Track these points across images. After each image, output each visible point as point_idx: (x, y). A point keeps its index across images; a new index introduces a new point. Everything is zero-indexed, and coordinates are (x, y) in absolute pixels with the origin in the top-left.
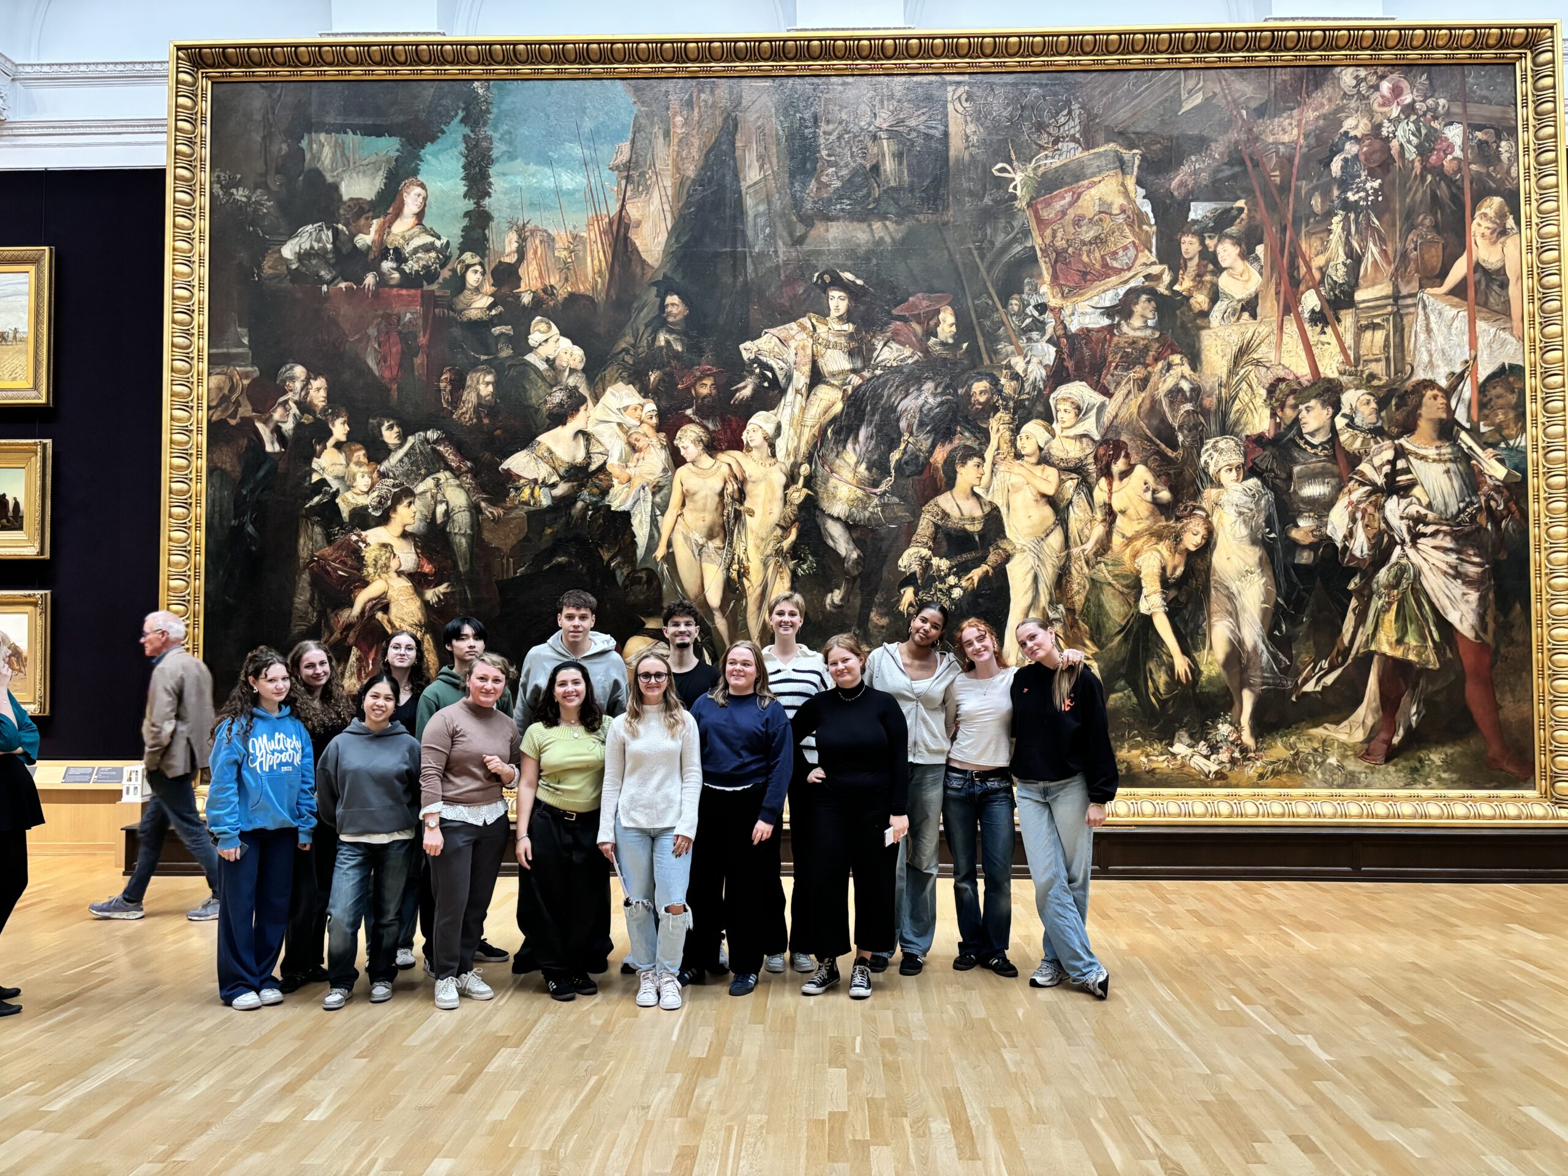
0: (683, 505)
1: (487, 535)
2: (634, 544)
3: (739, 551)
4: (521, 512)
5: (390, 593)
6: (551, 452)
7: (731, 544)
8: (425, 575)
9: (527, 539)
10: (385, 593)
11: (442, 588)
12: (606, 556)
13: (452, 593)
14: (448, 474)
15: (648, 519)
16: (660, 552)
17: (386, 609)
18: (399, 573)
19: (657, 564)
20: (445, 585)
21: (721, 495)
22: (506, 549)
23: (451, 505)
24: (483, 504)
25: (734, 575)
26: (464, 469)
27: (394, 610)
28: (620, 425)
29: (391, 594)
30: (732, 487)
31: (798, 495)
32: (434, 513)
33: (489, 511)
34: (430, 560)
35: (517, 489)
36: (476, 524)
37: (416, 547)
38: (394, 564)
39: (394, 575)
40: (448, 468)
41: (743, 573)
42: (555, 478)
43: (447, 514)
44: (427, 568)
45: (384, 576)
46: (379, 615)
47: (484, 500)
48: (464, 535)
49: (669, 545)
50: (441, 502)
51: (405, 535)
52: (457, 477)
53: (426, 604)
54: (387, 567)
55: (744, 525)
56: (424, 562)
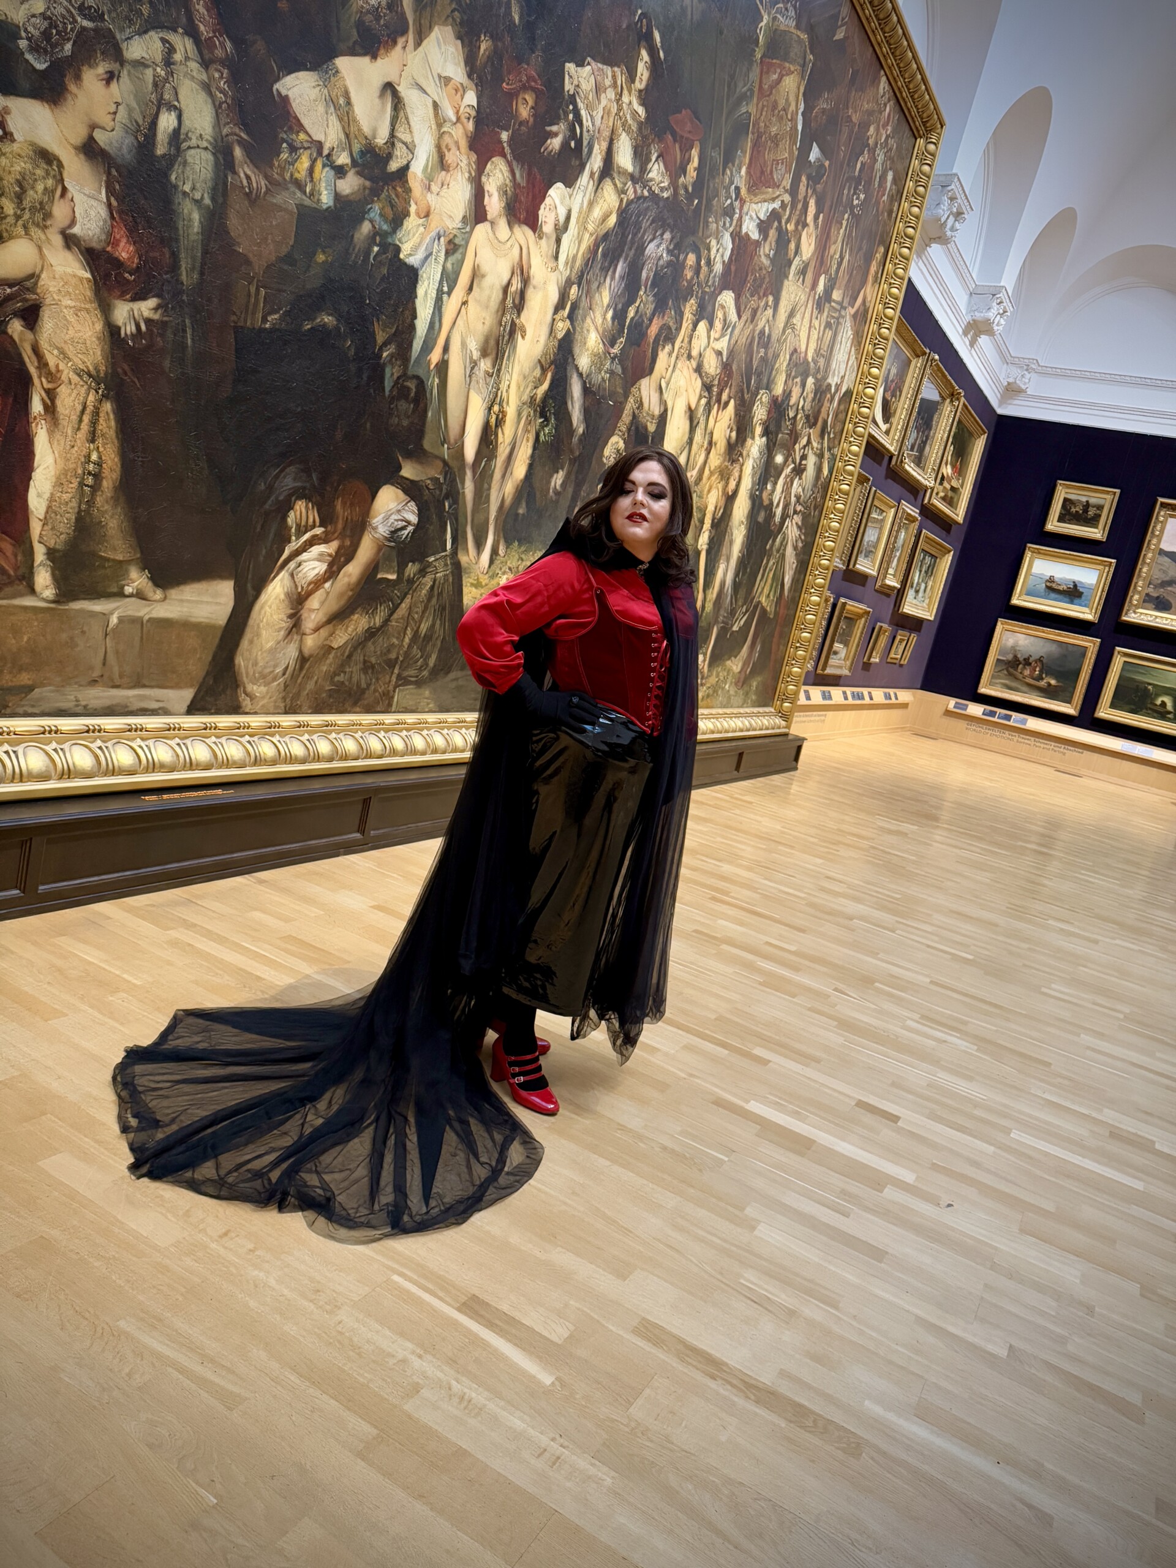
0: (471, 289)
1: (234, 223)
2: (412, 328)
3: (503, 386)
4: (289, 199)
5: (45, 280)
6: (349, 103)
7: (499, 370)
8: (118, 264)
9: (289, 259)
10: (34, 277)
11: (147, 308)
12: (380, 338)
13: (163, 324)
14: (189, 44)
15: (434, 295)
16: (435, 357)
17: (31, 315)
18: (70, 241)
19: (429, 371)
20: (152, 302)
21: (506, 290)
22: (259, 266)
23: (187, 123)
24: (238, 152)
25: (493, 420)
26: (219, 53)
27: (48, 323)
28: (435, 105)
29: (48, 284)
30: (516, 285)
31: (562, 327)
32: (154, 124)
33: (246, 172)
34: (133, 233)
35: (293, 149)
36: (221, 188)
37: (110, 191)
38: (60, 211)
39: (58, 240)
40: (192, 32)
41: (500, 422)
42: (343, 159)
43: (176, 137)
44: (125, 252)
45: (35, 232)
46: (16, 327)
47: (241, 142)
48: (198, 202)
49: (446, 349)
50: (171, 107)
51: (90, 149)
52: (205, 64)
53: (112, 331)
54: (43, 214)
55: (515, 348)
56: (121, 233)
